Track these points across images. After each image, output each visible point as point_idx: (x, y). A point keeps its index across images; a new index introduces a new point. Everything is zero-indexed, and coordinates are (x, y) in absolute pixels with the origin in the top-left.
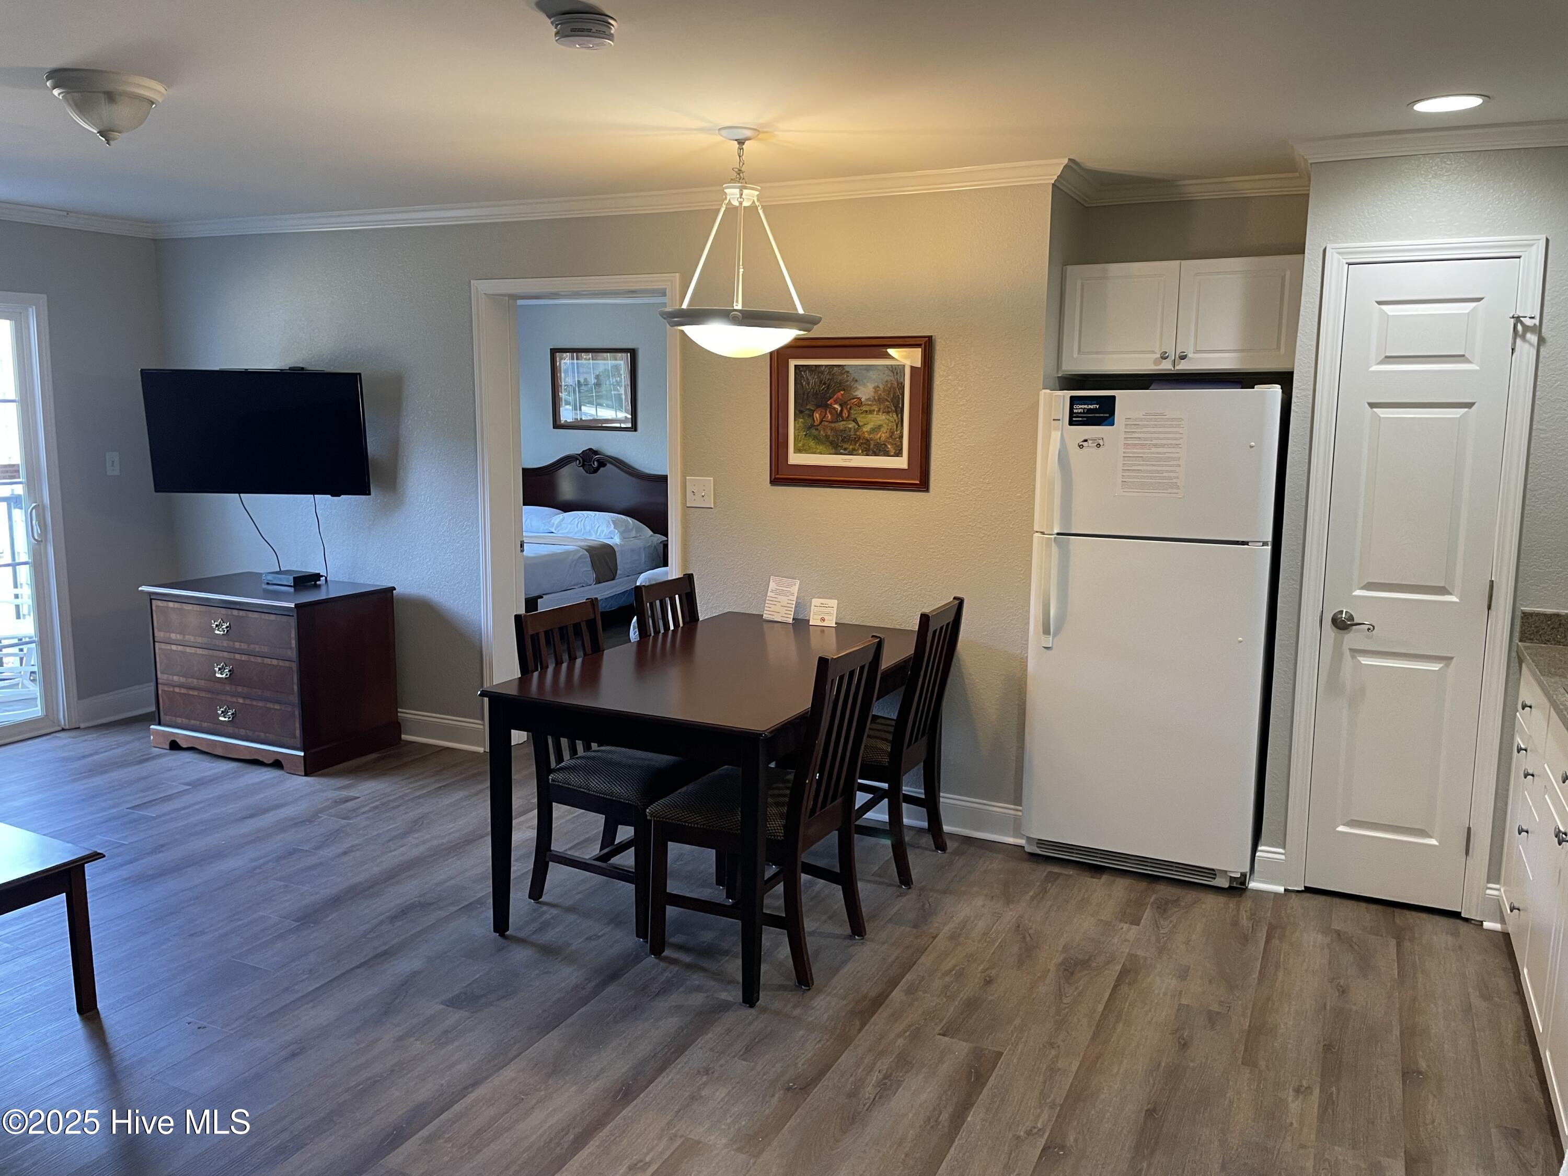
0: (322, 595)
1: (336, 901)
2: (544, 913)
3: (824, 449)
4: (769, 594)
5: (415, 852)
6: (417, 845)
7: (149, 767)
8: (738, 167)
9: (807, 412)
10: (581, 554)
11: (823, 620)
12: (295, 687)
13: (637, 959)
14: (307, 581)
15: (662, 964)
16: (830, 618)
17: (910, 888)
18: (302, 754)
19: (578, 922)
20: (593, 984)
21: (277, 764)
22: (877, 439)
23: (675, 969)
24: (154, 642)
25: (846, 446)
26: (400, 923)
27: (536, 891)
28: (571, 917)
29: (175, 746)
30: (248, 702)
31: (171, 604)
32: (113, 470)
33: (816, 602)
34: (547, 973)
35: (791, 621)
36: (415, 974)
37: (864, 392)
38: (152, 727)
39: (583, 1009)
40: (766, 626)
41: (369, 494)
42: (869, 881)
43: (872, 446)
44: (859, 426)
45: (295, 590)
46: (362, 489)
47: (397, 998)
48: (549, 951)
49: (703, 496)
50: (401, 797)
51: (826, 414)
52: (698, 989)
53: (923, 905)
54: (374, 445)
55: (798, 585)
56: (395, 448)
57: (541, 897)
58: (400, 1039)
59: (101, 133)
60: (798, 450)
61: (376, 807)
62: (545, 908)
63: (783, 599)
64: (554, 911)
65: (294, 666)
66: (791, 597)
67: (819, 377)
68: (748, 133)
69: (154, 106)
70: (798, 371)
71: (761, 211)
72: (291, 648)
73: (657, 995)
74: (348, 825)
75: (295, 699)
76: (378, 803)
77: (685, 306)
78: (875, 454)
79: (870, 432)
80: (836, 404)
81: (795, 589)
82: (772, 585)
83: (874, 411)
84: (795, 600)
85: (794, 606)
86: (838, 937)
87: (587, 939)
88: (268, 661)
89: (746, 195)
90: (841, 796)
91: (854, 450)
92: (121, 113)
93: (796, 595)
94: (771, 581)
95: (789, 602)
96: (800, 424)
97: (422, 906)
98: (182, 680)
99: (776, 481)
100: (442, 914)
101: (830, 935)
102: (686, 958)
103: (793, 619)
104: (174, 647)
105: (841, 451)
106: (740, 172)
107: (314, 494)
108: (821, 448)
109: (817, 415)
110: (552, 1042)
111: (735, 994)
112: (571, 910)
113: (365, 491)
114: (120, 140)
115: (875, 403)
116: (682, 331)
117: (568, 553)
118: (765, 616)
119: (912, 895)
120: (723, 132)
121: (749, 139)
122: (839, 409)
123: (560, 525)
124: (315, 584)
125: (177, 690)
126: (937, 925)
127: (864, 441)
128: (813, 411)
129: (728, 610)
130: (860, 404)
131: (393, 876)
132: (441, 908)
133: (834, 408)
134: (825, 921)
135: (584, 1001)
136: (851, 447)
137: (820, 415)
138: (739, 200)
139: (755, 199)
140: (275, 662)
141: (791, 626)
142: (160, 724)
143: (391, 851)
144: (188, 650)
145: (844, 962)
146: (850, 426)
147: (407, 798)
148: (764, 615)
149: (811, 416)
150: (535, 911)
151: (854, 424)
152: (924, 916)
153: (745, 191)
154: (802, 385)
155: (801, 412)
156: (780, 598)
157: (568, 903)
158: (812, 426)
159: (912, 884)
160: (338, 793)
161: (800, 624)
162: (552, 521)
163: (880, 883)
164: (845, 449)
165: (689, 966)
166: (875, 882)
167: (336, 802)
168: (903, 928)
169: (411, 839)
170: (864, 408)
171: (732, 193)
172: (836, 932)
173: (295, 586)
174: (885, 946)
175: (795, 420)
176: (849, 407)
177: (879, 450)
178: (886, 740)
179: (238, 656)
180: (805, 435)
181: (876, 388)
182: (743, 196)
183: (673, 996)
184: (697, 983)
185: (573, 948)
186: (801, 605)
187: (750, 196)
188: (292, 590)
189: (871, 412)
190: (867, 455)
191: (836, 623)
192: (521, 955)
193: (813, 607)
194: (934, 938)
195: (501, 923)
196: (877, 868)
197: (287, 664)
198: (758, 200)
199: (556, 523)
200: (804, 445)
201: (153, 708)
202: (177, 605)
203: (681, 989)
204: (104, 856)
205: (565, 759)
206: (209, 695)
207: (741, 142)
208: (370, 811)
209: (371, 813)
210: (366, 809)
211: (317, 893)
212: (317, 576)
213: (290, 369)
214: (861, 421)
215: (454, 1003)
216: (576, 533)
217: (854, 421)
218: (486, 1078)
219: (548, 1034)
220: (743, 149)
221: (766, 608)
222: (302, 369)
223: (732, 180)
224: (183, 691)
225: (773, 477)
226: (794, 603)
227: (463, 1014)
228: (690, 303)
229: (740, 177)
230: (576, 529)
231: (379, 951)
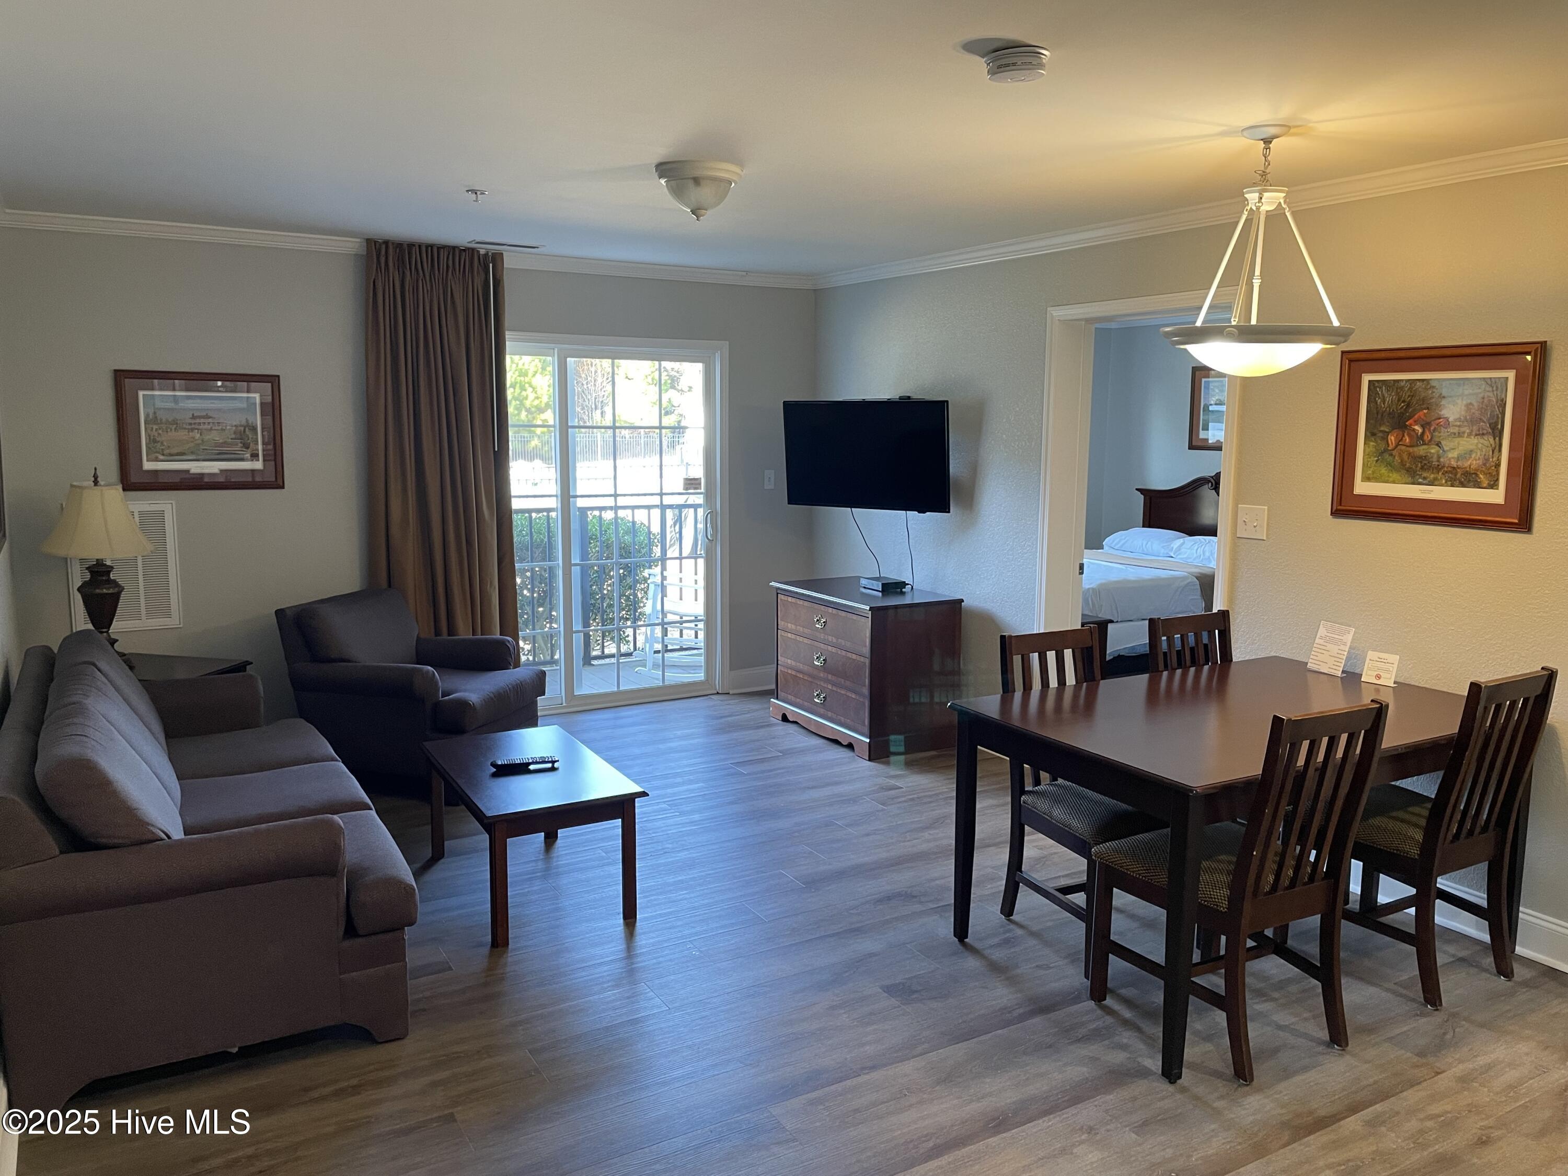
0: (907, 600)
1: (840, 875)
2: (1010, 931)
3: (1399, 478)
4: (1317, 641)
5: (924, 847)
6: (929, 841)
7: (761, 732)
8: (1263, 169)
9: (1381, 434)
10: (1189, 580)
11: (1379, 677)
12: (867, 681)
13: (1076, 999)
14: (893, 588)
15: (1099, 1012)
16: (1389, 676)
17: (1437, 1010)
18: (868, 741)
19: (1037, 947)
20: (1021, 1011)
21: (850, 746)
22: (1466, 468)
23: (1109, 1020)
24: (777, 629)
25: (1425, 474)
26: (881, 907)
27: (1008, 908)
28: (1032, 942)
29: (785, 718)
30: (834, 689)
31: (790, 599)
32: (769, 486)
33: (1371, 655)
34: (983, 987)
35: (1339, 674)
36: (872, 955)
37: (1452, 411)
38: (772, 700)
39: (1000, 1032)
40: (1309, 675)
41: (949, 512)
42: (1388, 990)
43: (1458, 476)
44: (1444, 451)
45: (883, 595)
46: (942, 506)
47: (846, 972)
48: (996, 968)
49: (1255, 527)
50: (937, 795)
51: (1403, 436)
52: (1123, 1047)
53: (1445, 1034)
54: (956, 466)
55: (1352, 633)
56: (974, 469)
57: (1012, 915)
58: (833, 1008)
59: (693, 212)
60: (1366, 479)
61: (912, 799)
62: (1012, 926)
63: (1334, 649)
64: (1019, 932)
65: (867, 662)
66: (1342, 647)
67: (1397, 394)
68: (1272, 131)
69: (733, 184)
70: (1372, 387)
71: (1288, 214)
72: (866, 646)
73: (1079, 1040)
74: (883, 810)
75: (866, 691)
76: (915, 796)
77: (1199, 323)
78: (1463, 485)
79: (1458, 459)
80: (1417, 425)
81: (1348, 638)
82: (1322, 631)
83: (1464, 433)
84: (1347, 650)
85: (1344, 658)
86: (1312, 1039)
87: (1037, 966)
88: (849, 655)
89: (1267, 198)
90: (1323, 879)
91: (1435, 479)
92: (705, 193)
93: (1349, 645)
94: (1321, 626)
95: (1340, 652)
96: (1371, 449)
97: (907, 896)
98: (794, 663)
99: (1337, 512)
100: (918, 907)
101: (1305, 1036)
102: (1127, 1014)
103: (1343, 672)
104: (789, 635)
105: (1420, 480)
106: (1264, 174)
107: (906, 510)
108: (1395, 476)
109: (1393, 438)
110: (960, 1050)
111: (1155, 1063)
112: (1033, 934)
113: (945, 508)
114: (709, 216)
115: (1466, 424)
116: (1185, 350)
117: (1175, 579)
118: (1310, 666)
119: (1439, 1017)
120: (1245, 133)
121: (1277, 137)
122: (1420, 430)
123: (1180, 550)
124: (901, 591)
125: (790, 671)
126: (1450, 1060)
127: (1449, 469)
128: (1388, 433)
129: (1275, 654)
130: (1448, 423)
131: (897, 863)
132: (921, 903)
133: (1414, 430)
134: (1306, 1019)
135: (1008, 1024)
136: (1432, 476)
137: (1396, 438)
138: (1257, 204)
139: (1282, 201)
140: (854, 656)
141: (1339, 679)
142: (777, 698)
143: (904, 841)
144: (798, 638)
145: (1305, 1069)
146: (1433, 451)
147: (941, 797)
148: (1309, 664)
149: (1385, 439)
150: (1002, 926)
151: (1437, 448)
152: (1440, 1045)
153: (1266, 195)
154: (1377, 403)
155: (1373, 434)
156: (1329, 646)
157: (1035, 927)
158: (1386, 450)
159: (1441, 1005)
160: (888, 780)
161: (1351, 678)
162: (1172, 545)
163: (1401, 995)
164: (1425, 478)
165: (1126, 1023)
166: (1394, 992)
167: (882, 788)
168: (1403, 1052)
169: (926, 835)
170: (1451, 430)
171: (1252, 197)
172: (1314, 1034)
173: (883, 591)
174: (1367, 1066)
175: (1365, 444)
176: (1432, 428)
177: (1468, 479)
178: (1416, 826)
179: (830, 648)
180: (1377, 461)
181: (1469, 406)
182: (1263, 200)
183: (1092, 1047)
184: (1125, 1041)
185: (1019, 971)
186: (1355, 656)
187: (1272, 200)
188: (880, 594)
189: (1460, 435)
190: (1452, 486)
191: (1395, 683)
192: (972, 963)
193: (1367, 661)
194: (1438, 1073)
195: (961, 929)
196: (1406, 977)
197: (862, 659)
198: (1285, 202)
199: (1175, 547)
200: (1373, 473)
201: (774, 687)
202: (793, 600)
203: (1107, 1042)
204: (648, 795)
205: (1042, 784)
206: (810, 679)
207: (1267, 141)
208: (905, 801)
209: (906, 804)
210: (903, 799)
211: (830, 864)
212: (904, 584)
213: (900, 398)
214: (1446, 444)
215: (889, 990)
216: (1194, 559)
217: (1437, 445)
218: (885, 1065)
219: (958, 1043)
220: (1269, 148)
221: (1312, 657)
222: (909, 398)
223: (1254, 183)
224: (794, 673)
225: (1335, 508)
226: (1346, 653)
227: (894, 1001)
228: (1204, 322)
229: (1264, 180)
230: (1195, 555)
231: (853, 926)
